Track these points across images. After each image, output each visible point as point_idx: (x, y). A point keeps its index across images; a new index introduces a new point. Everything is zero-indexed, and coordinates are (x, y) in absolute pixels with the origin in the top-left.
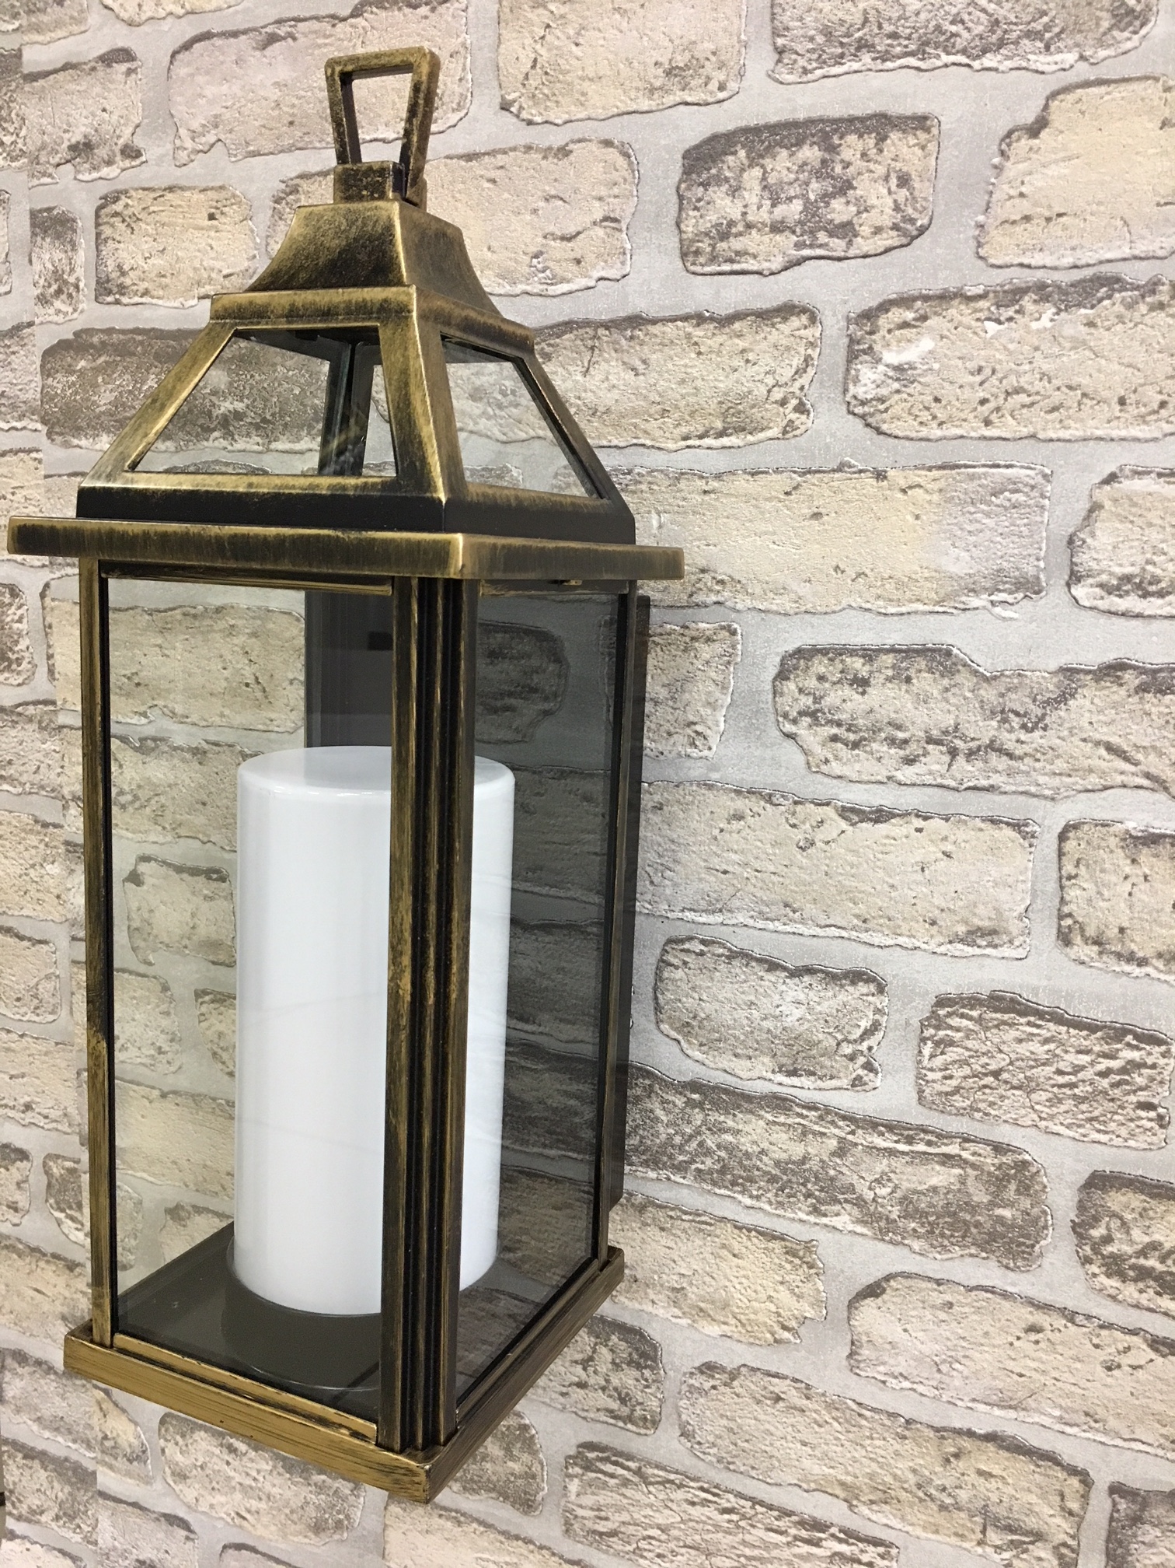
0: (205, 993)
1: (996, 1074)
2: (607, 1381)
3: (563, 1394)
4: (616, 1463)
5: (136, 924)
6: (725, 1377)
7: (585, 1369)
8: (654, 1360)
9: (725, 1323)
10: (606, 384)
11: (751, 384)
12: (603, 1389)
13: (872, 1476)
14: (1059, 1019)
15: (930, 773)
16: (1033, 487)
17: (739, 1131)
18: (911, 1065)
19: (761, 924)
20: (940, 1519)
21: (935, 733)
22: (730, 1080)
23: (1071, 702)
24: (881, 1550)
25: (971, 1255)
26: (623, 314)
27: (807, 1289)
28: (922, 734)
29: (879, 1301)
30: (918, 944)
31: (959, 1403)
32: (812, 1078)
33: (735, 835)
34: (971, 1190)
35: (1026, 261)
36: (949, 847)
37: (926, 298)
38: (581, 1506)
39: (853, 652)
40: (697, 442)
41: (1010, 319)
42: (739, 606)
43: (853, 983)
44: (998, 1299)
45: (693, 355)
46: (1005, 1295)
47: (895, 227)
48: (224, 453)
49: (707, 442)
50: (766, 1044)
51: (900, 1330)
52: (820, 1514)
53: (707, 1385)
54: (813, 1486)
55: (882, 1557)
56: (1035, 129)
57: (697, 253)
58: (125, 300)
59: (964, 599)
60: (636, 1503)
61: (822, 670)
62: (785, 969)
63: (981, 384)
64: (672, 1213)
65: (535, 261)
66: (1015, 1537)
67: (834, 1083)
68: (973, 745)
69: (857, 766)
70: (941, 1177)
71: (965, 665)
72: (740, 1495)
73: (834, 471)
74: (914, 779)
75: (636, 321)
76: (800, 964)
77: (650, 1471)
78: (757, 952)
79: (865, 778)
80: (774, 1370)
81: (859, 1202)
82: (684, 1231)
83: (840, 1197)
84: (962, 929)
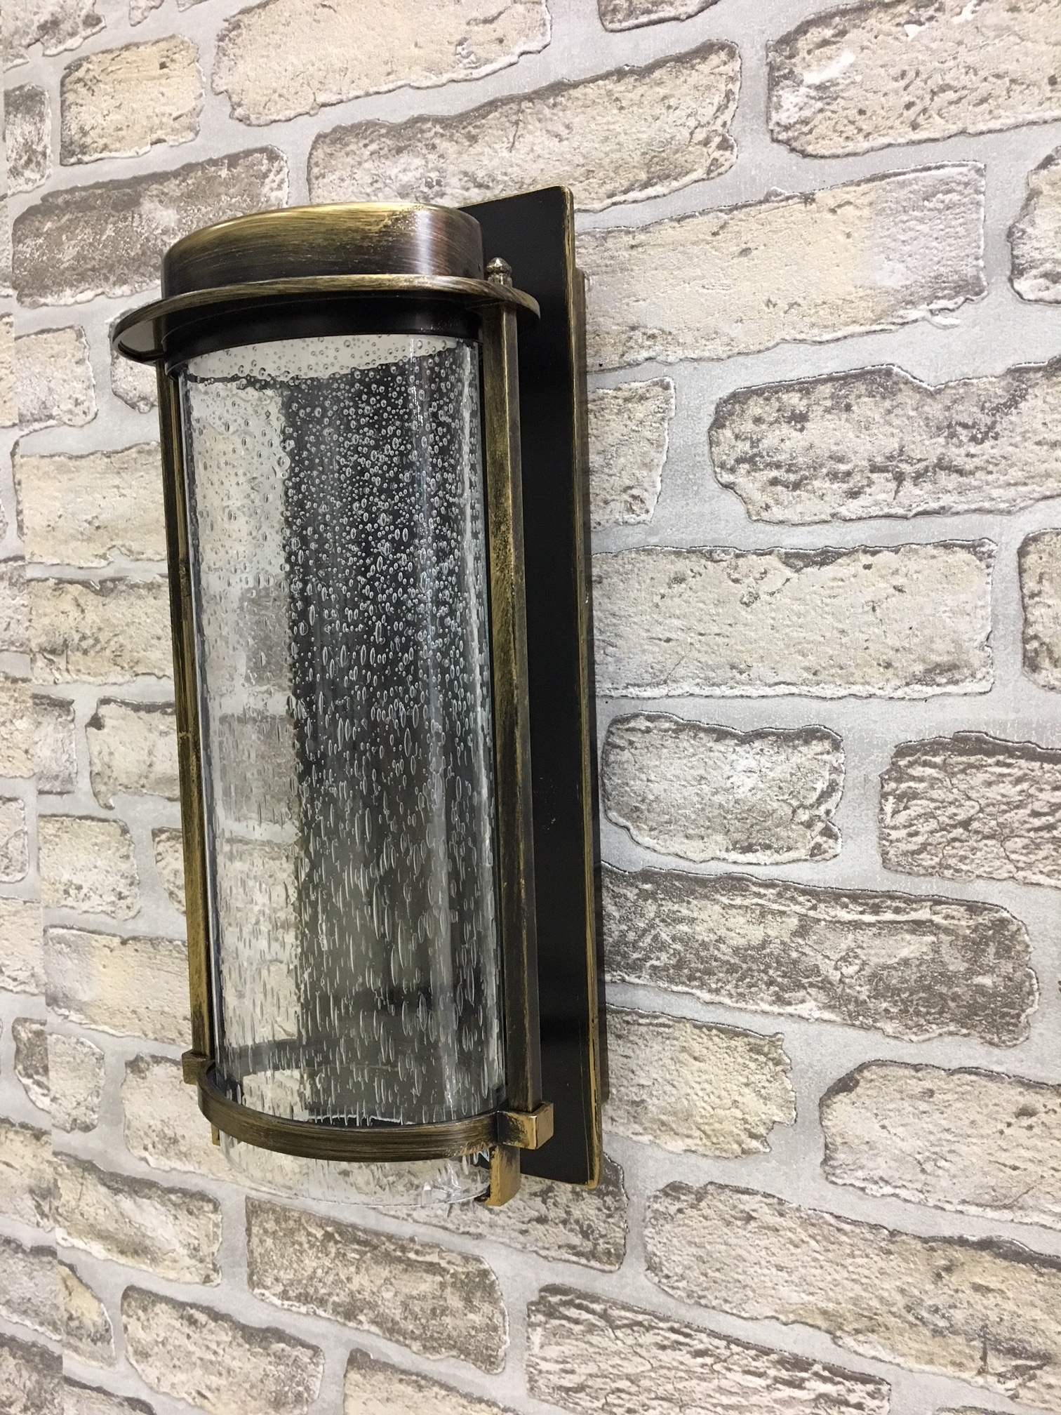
0: (162, 831)
1: (966, 824)
2: (568, 1213)
3: (524, 1232)
4: (579, 1307)
5: (96, 769)
6: (691, 1198)
7: (544, 1202)
8: (616, 1185)
9: (689, 1136)
10: (531, 156)
11: (673, 130)
12: (565, 1222)
13: (856, 1301)
14: (1029, 753)
16: (966, 184)
17: (693, 920)
18: (872, 825)
19: (707, 691)
20: (934, 1345)
21: (879, 460)
22: (684, 865)
23: (1022, 405)
24: (870, 1387)
25: (951, 1033)
26: (544, 84)
27: (773, 1089)
28: (865, 463)
29: (853, 1095)
30: (872, 691)
31: (947, 1206)
32: (768, 852)
33: (676, 600)
34: (946, 958)
36: (899, 581)
37: (843, 13)
38: (544, 1359)
39: (788, 387)
40: (622, 198)
41: (931, 18)
42: (671, 359)
43: (807, 742)
44: (984, 1081)
45: (615, 111)
46: (991, 1076)
49: (632, 195)
50: (718, 821)
51: (877, 1127)
52: (802, 1351)
53: (673, 1210)
54: (792, 1317)
55: (872, 1395)
57: (615, 10)
58: (86, 158)
59: (901, 312)
60: (603, 1352)
61: (758, 411)
62: (734, 736)
63: (906, 88)
64: (628, 1018)
65: (459, 48)
66: (1020, 1362)
67: (793, 855)
68: (921, 466)
69: (799, 508)
70: (912, 947)
71: (907, 383)
72: (713, 1334)
73: (761, 202)
74: (860, 513)
75: (559, 88)
76: (749, 729)
77: (615, 1313)
78: (705, 722)
80: (743, 1185)
81: (825, 985)
82: (642, 1036)
83: (804, 981)
84: (919, 668)
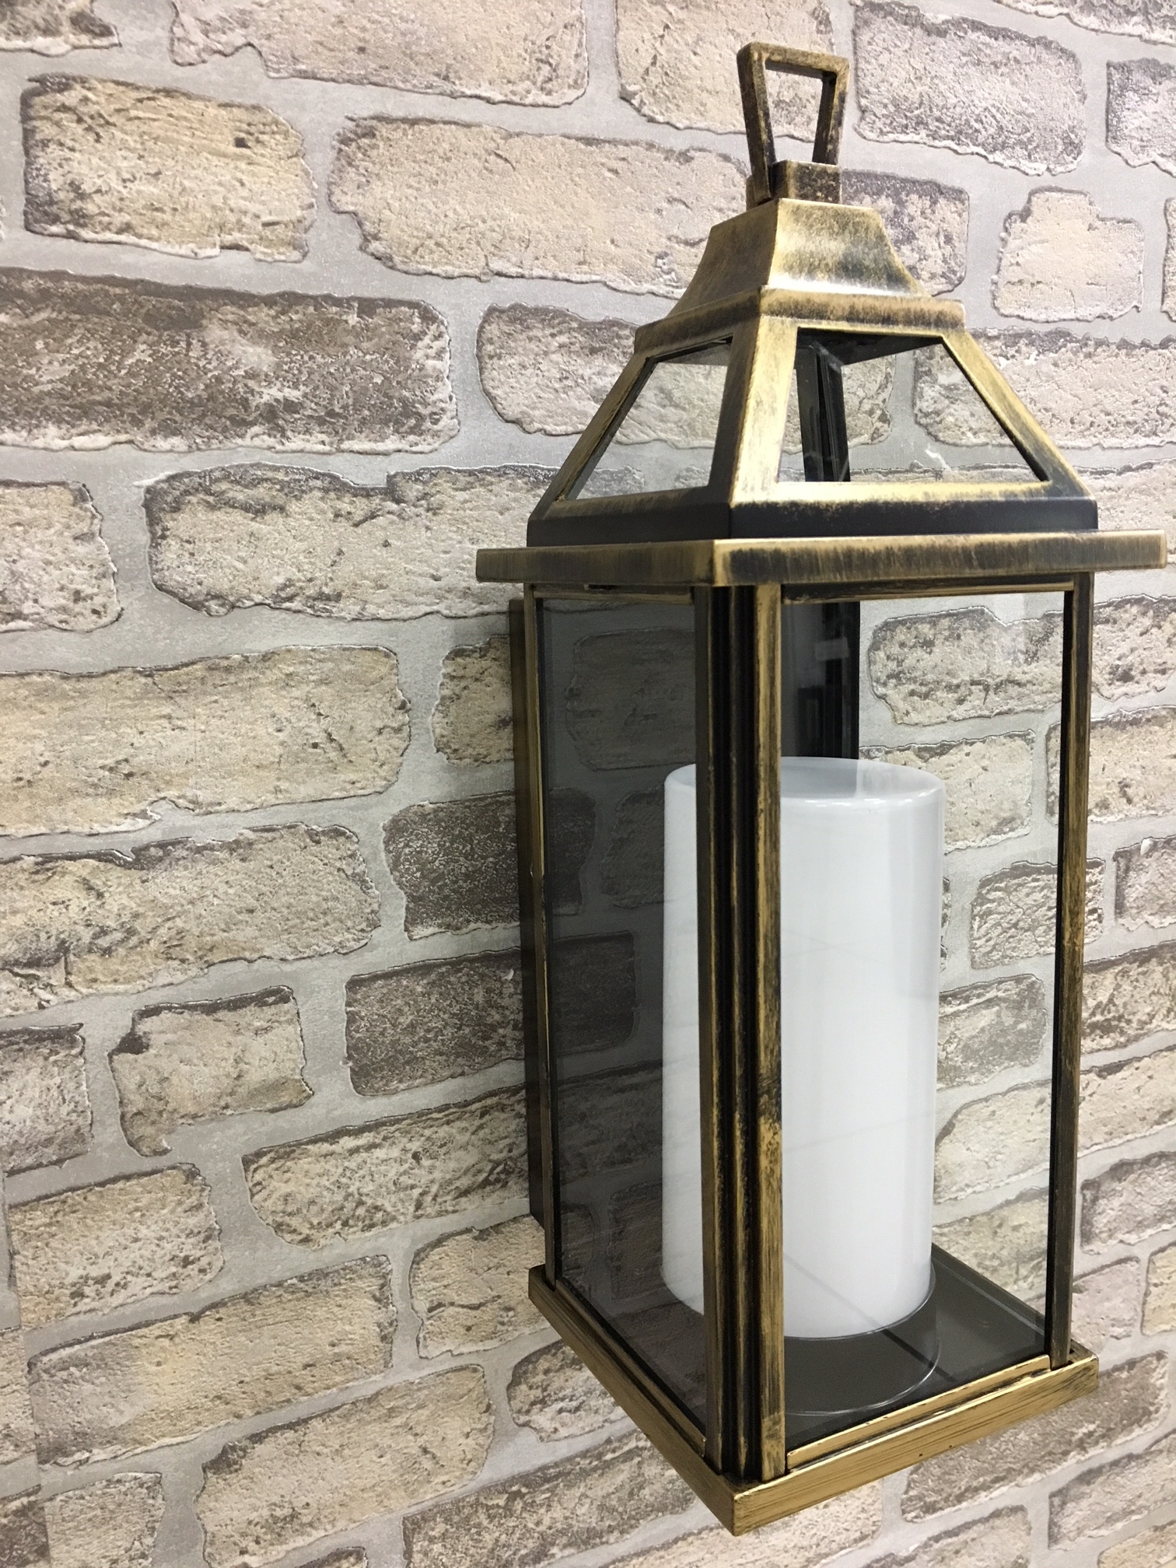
15: (974, 708)
35: (1022, 314)
47: (943, 275)
48: (269, 453)
56: (1025, 215)
79: (933, 721)
